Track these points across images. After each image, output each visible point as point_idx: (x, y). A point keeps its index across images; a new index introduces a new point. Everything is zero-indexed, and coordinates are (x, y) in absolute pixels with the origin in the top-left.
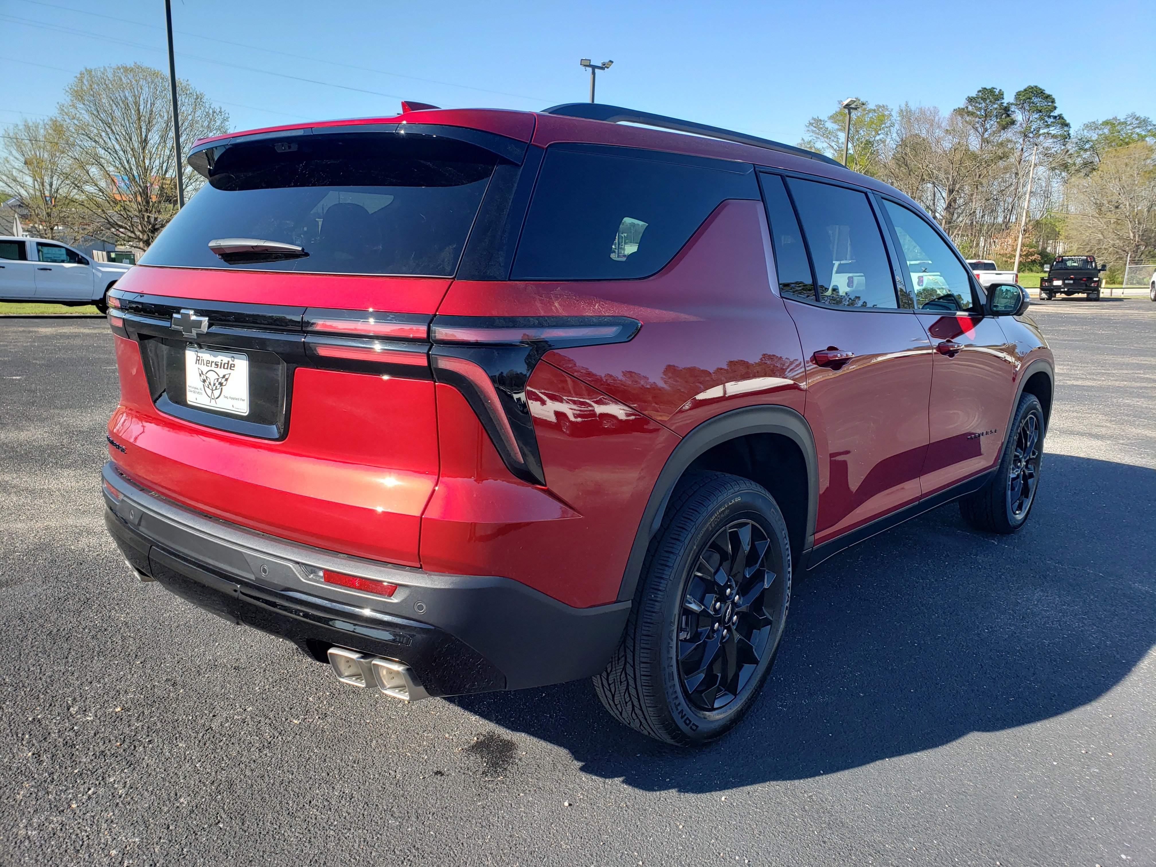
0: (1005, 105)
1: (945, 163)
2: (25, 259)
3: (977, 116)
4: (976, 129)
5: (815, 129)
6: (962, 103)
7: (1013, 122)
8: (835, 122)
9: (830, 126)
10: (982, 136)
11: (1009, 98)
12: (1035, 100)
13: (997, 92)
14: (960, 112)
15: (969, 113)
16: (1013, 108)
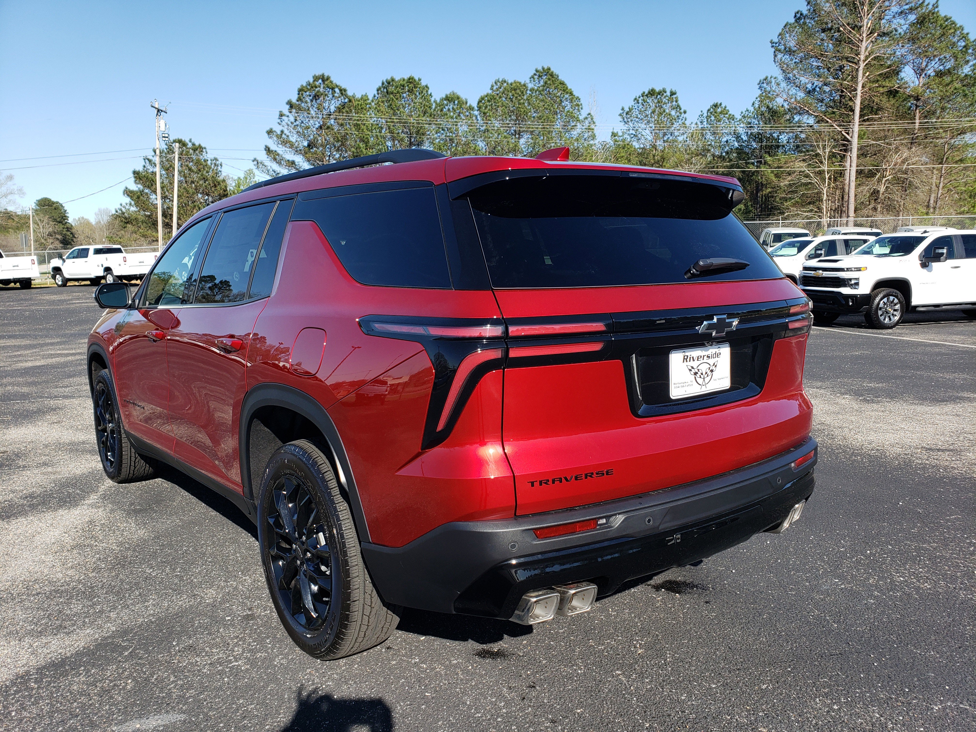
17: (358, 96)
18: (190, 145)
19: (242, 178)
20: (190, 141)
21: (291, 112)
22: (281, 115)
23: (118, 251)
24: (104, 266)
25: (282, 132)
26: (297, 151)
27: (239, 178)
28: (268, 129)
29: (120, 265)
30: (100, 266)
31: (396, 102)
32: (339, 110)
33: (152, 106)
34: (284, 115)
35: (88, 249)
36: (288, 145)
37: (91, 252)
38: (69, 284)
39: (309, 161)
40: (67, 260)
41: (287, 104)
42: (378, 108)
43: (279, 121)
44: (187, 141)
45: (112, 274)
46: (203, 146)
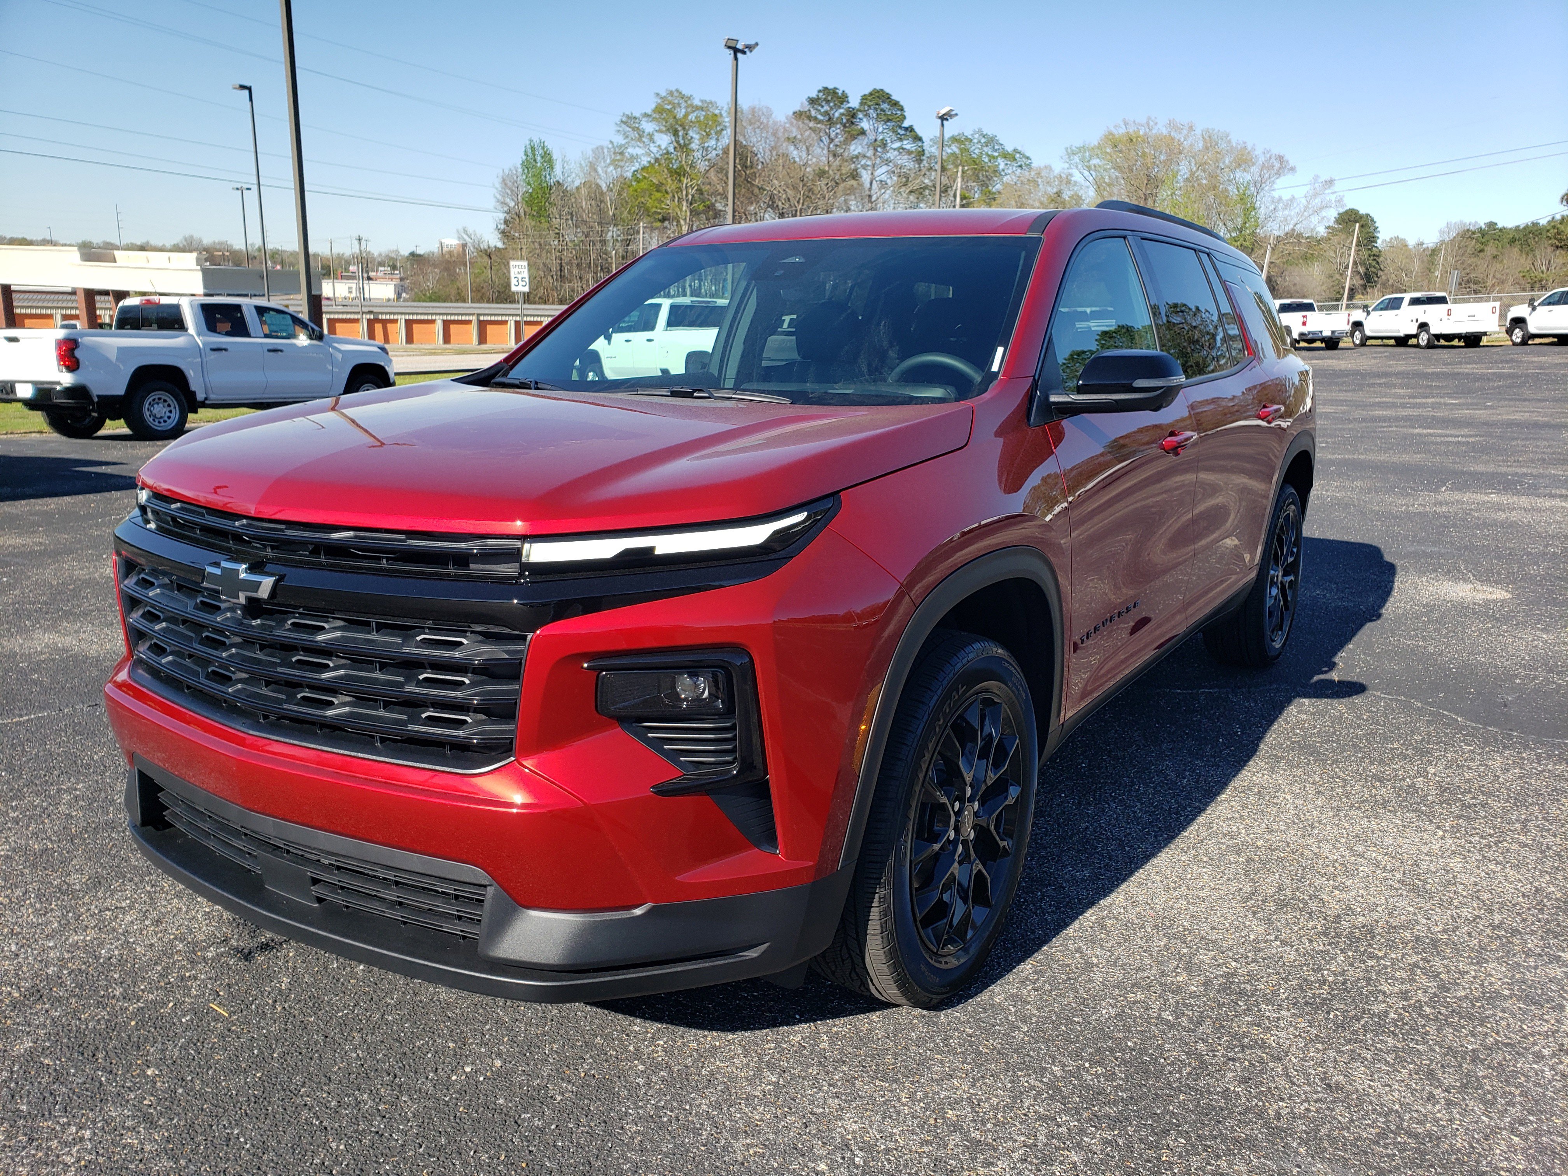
0: (851, 110)
2: (248, 335)
3: (820, 122)
4: (820, 138)
5: (627, 129)
6: (801, 105)
7: (861, 132)
8: (655, 120)
9: (648, 127)
10: (829, 148)
11: (854, 102)
12: (883, 106)
13: (840, 92)
14: (800, 116)
15: (811, 118)
16: (860, 115)
23: (1442, 300)
24: (1419, 322)
29: (1441, 320)
30: (1415, 321)
35: (1403, 298)
37: (1406, 302)
38: (1369, 342)
40: (1372, 313)
45: (1428, 332)
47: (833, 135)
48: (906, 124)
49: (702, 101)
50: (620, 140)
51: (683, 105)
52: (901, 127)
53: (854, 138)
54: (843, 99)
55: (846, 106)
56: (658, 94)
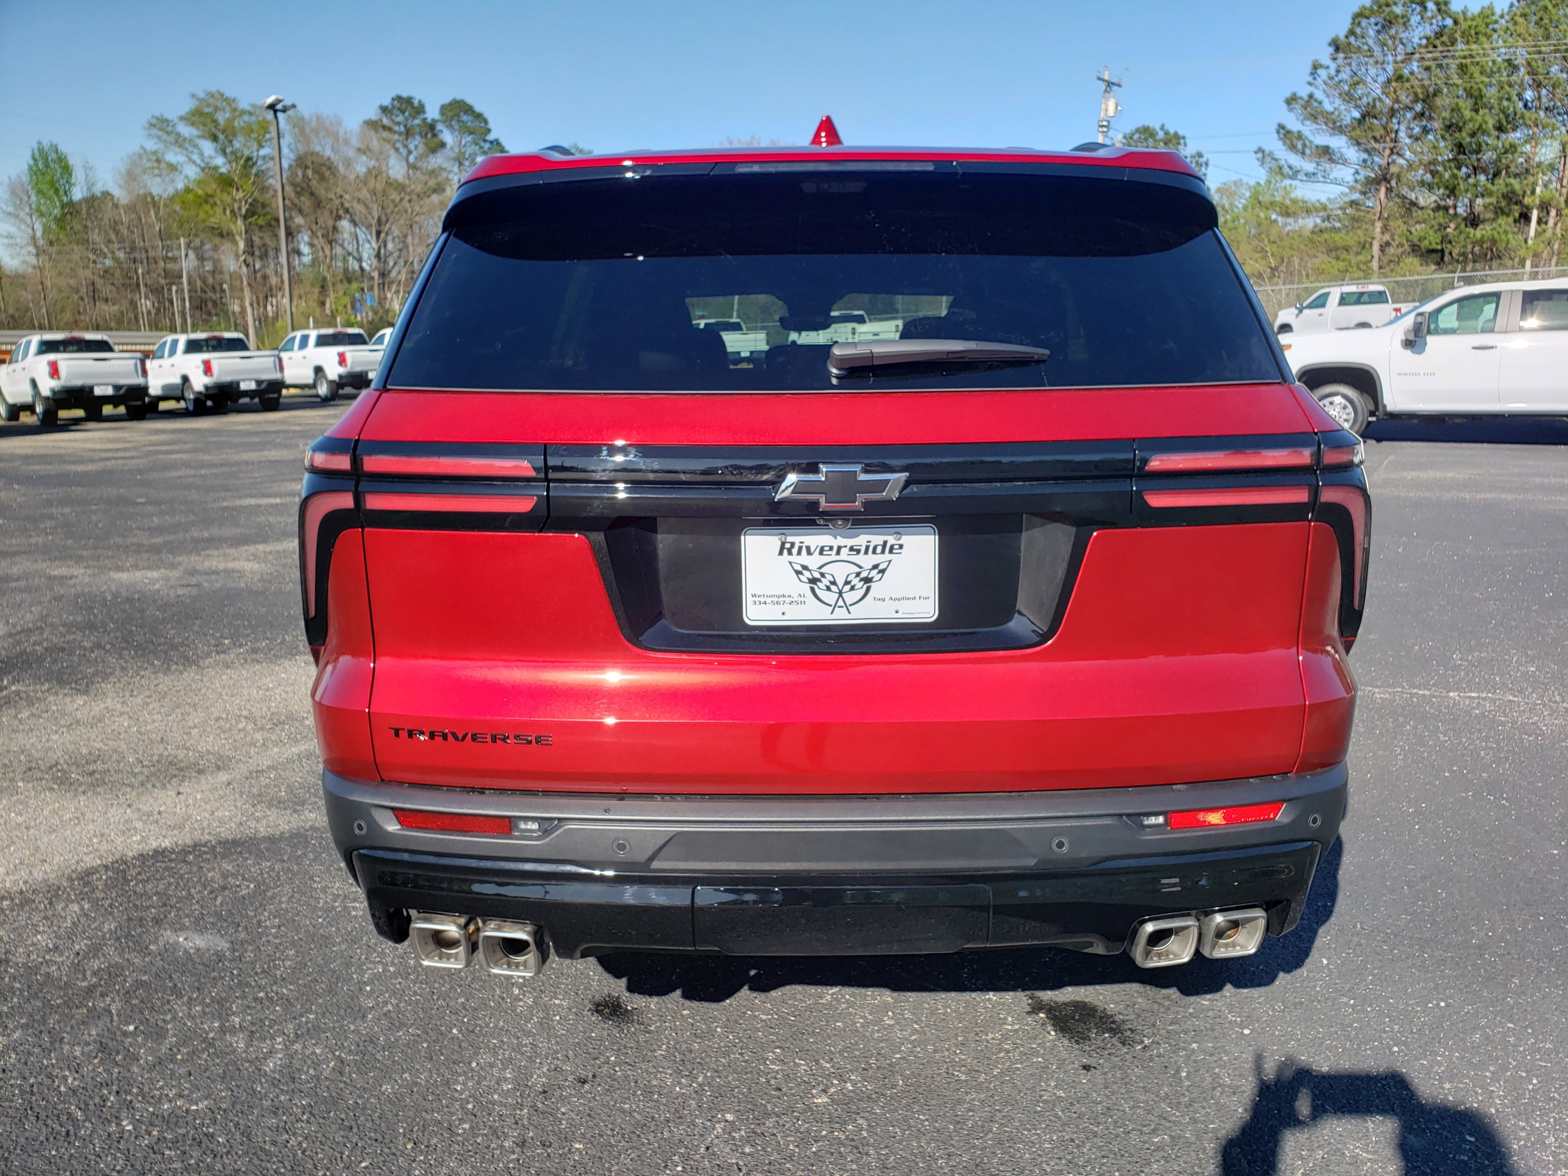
0: (429, 121)
1: (364, 194)
3: (396, 132)
4: (397, 150)
5: (160, 133)
6: (373, 113)
7: (443, 145)
8: (193, 124)
9: (186, 130)
10: (407, 160)
11: (432, 113)
12: (465, 118)
13: (416, 103)
14: (373, 125)
15: (384, 128)
16: (439, 127)
17: (1474, 9)
18: (1161, 135)
19: (1262, 183)
20: (1162, 128)
21: (1335, 59)
22: (1316, 67)
25: (1311, 96)
26: (1338, 129)
27: (1258, 184)
28: (1288, 94)
31: (1554, 11)
32: (1431, 43)
33: (1099, 79)
34: (1321, 66)
36: (1321, 119)
39: (1358, 144)
41: (1330, 45)
42: (1512, 28)
43: (1310, 79)
44: (1157, 128)
46: (1181, 133)
47: (412, 147)
48: (491, 137)
49: (252, 105)
50: (151, 145)
51: (228, 109)
52: (485, 141)
53: (433, 151)
54: (420, 109)
55: (422, 116)
56: (193, 96)
